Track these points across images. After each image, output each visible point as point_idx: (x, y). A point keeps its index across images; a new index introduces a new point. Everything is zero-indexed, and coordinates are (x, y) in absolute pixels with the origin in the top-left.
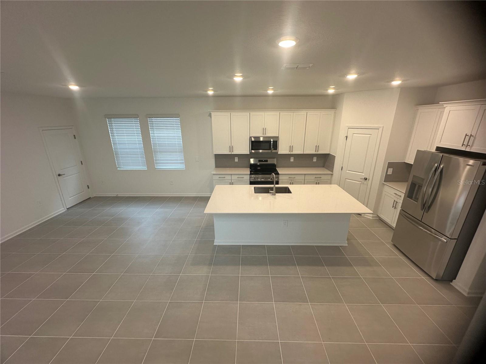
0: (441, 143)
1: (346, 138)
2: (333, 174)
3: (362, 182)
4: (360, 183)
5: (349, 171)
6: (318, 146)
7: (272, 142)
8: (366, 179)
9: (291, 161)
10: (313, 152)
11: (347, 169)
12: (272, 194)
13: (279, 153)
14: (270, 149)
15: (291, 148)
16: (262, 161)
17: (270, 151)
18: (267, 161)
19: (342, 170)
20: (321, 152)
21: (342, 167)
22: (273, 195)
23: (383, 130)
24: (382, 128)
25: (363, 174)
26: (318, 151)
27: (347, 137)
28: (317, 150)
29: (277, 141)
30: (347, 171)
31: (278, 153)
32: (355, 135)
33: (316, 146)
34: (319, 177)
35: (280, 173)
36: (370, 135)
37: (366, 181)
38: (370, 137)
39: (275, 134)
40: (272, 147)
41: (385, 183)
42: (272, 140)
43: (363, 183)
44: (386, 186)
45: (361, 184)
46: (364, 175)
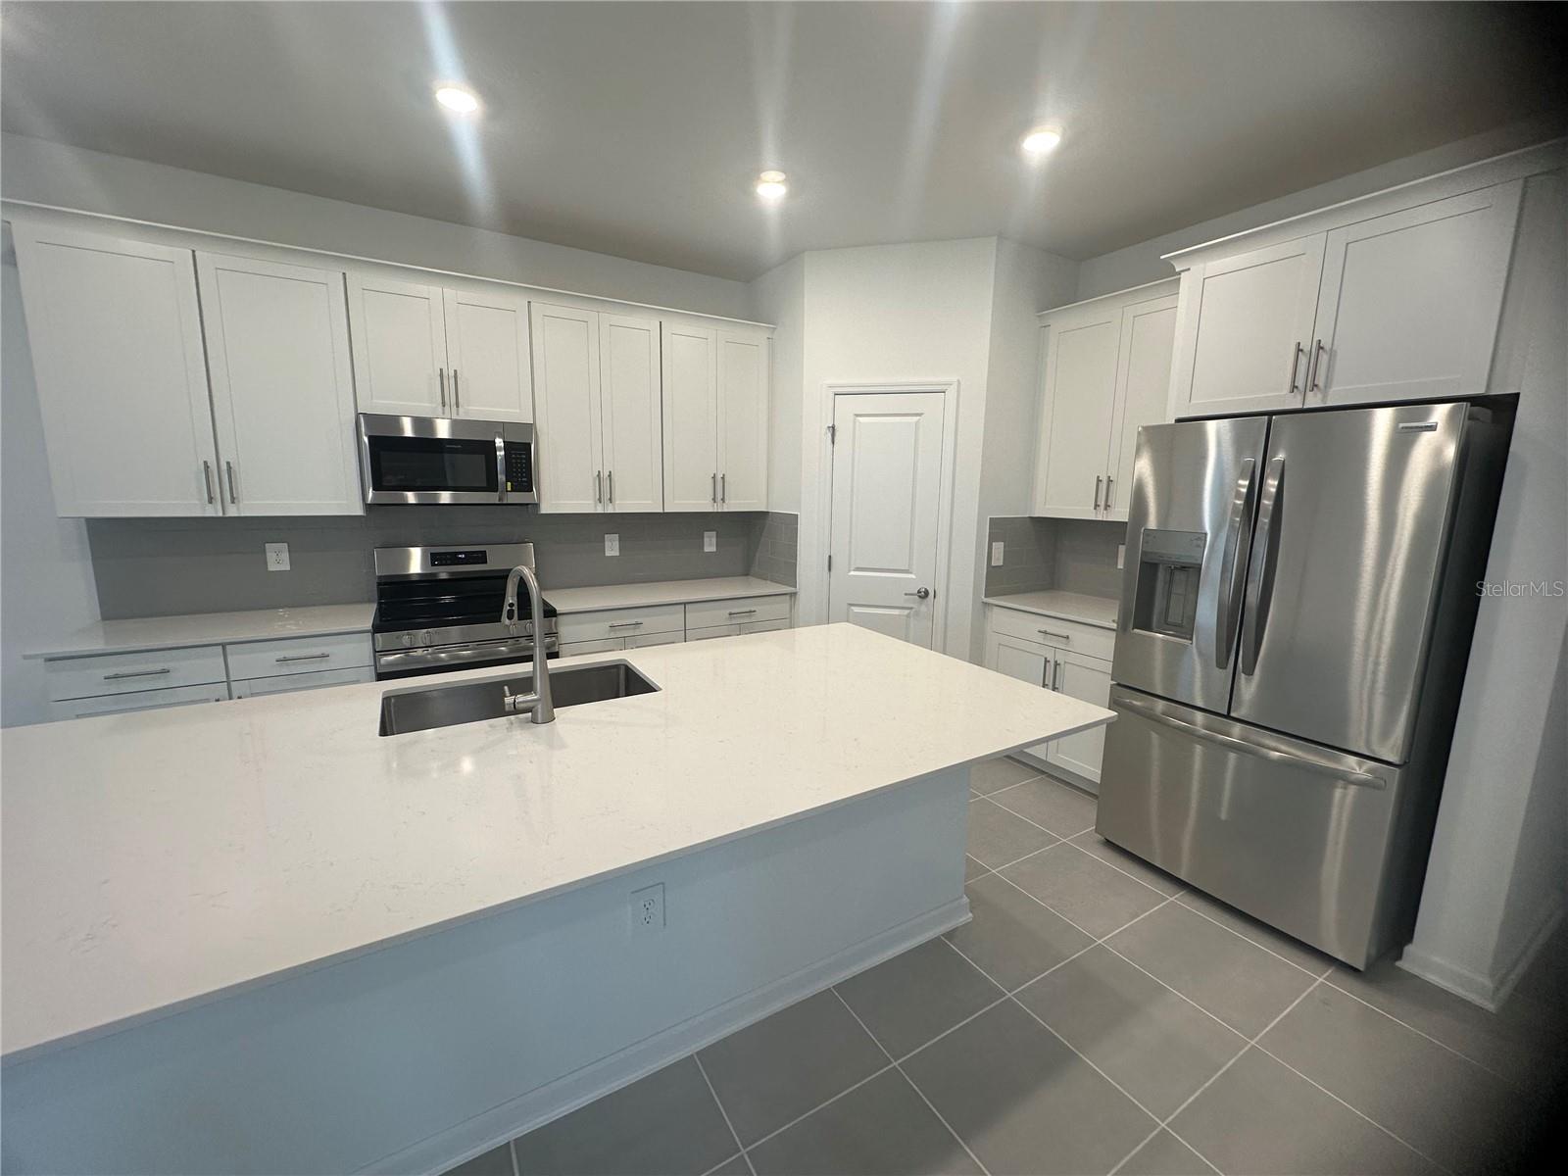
0: (1192, 402)
1: (830, 435)
2: (795, 594)
3: (911, 608)
4: (906, 612)
5: (858, 569)
6: (723, 478)
7: (501, 454)
8: (924, 595)
9: (608, 553)
10: (702, 504)
11: (849, 564)
12: (527, 721)
13: (545, 509)
14: (492, 486)
15: (604, 484)
16: (451, 559)
17: (492, 497)
18: (482, 558)
19: (830, 569)
20: (735, 504)
21: (830, 557)
22: (534, 721)
23: (958, 392)
24: (955, 386)
25: (913, 576)
26: (723, 500)
27: (833, 428)
28: (719, 496)
29: (529, 445)
30: (852, 573)
31: (537, 506)
32: (860, 419)
33: (714, 478)
34: (748, 609)
35: (559, 608)
36: (916, 419)
37: (925, 601)
38: (917, 423)
39: (518, 411)
40: (501, 477)
41: (990, 600)
42: (499, 442)
43: (917, 614)
44: (996, 609)
45: (908, 616)
46: (914, 580)
